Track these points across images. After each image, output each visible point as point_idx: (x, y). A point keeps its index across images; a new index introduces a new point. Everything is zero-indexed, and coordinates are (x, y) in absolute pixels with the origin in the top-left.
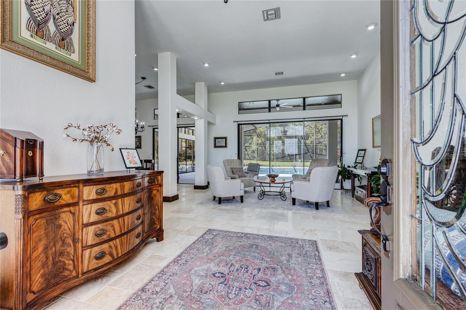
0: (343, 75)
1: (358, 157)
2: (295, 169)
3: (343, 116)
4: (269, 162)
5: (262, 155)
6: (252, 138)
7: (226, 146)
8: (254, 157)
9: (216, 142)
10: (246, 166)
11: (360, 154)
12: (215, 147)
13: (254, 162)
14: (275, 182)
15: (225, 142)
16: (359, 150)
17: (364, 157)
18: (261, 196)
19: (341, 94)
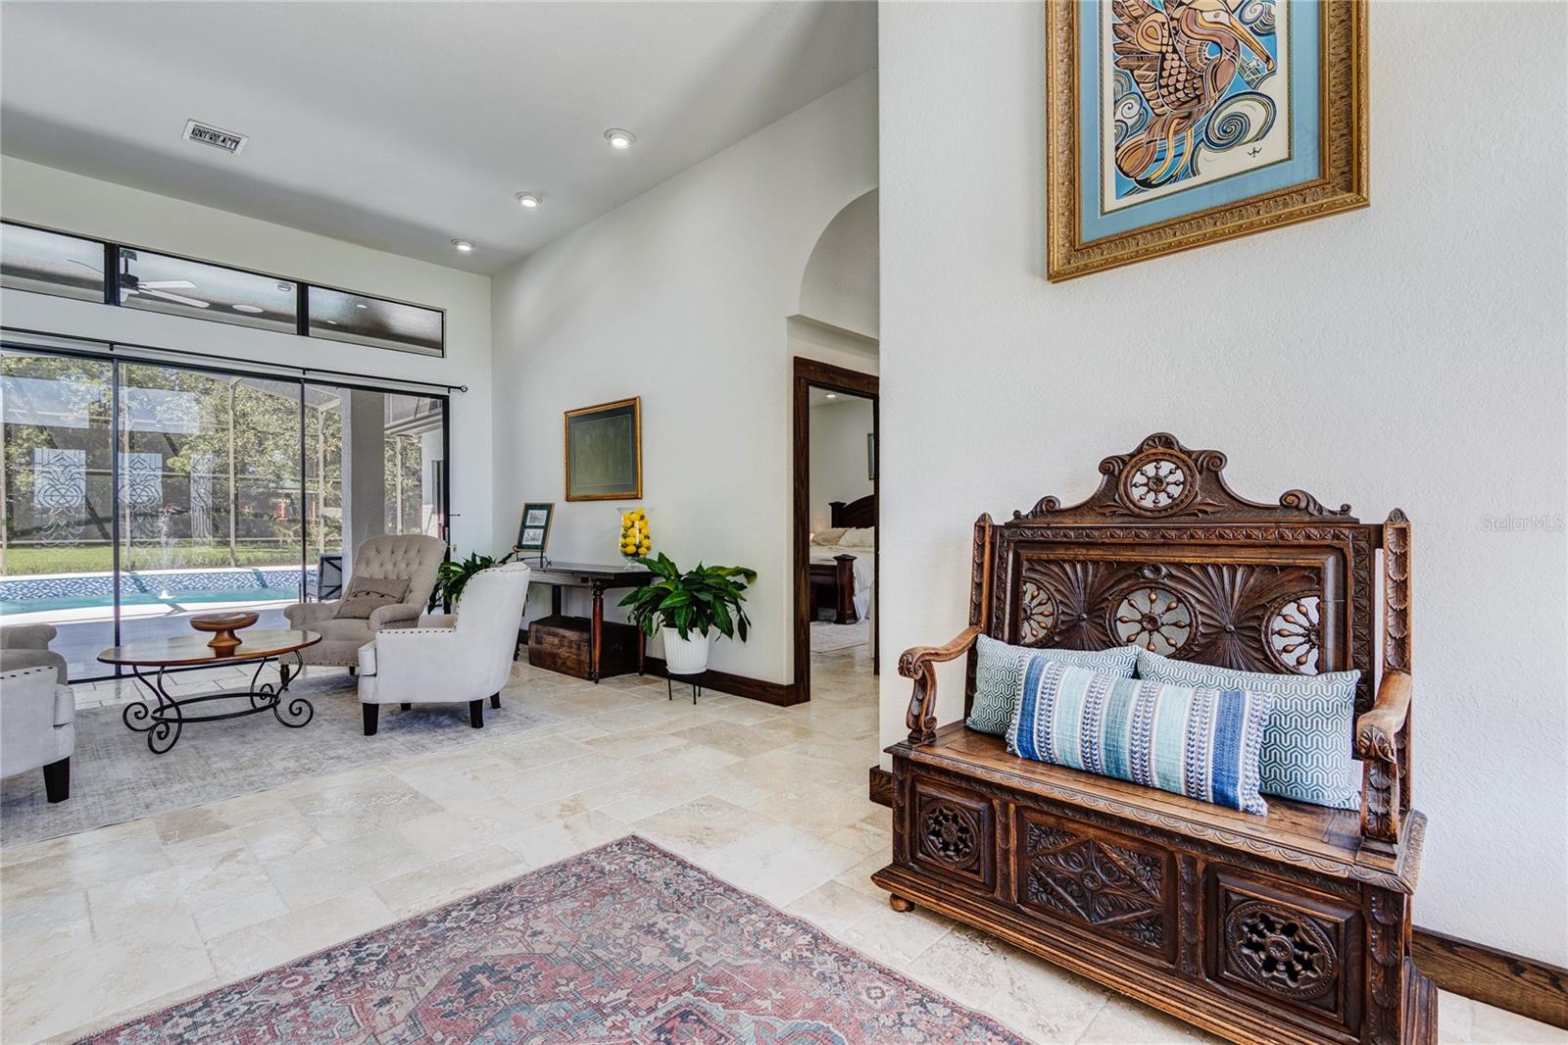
0: (464, 248)
1: (526, 530)
3: (450, 387)
4: (110, 550)
11: (534, 518)
14: (240, 651)
16: (529, 507)
17: (546, 528)
18: (163, 735)
19: (441, 311)
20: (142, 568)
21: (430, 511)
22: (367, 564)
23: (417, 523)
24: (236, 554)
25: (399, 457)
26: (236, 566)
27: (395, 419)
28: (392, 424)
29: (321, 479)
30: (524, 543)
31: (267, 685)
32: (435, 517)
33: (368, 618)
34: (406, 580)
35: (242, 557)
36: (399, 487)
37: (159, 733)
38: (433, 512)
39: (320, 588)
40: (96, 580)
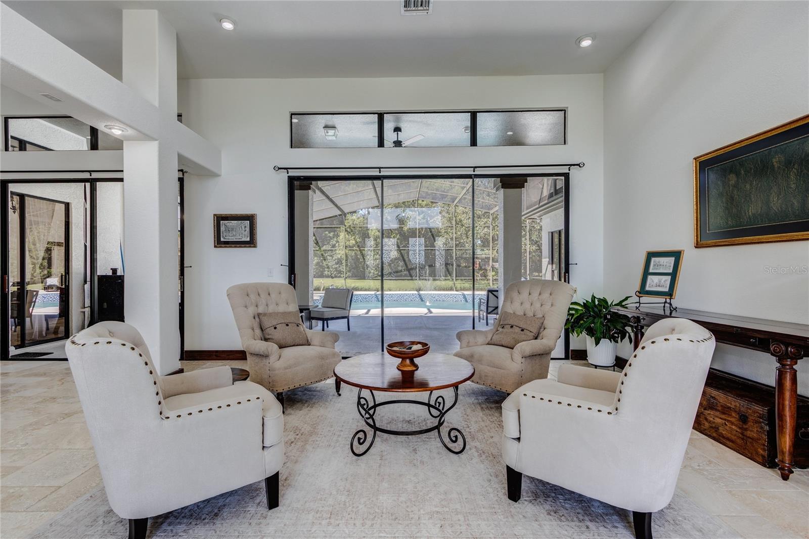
0: (587, 43)
1: (650, 277)
2: (420, 295)
3: (570, 166)
5: (357, 267)
6: (338, 236)
7: (251, 243)
8: (340, 272)
9: (222, 229)
10: (323, 290)
11: (658, 265)
12: (220, 243)
13: (339, 283)
15: (248, 229)
16: (651, 255)
17: (674, 275)
18: (361, 441)
19: (564, 109)
20: (422, 290)
21: (547, 263)
22: (511, 302)
23: (539, 270)
24: (456, 285)
25: (528, 234)
26: (456, 291)
27: (527, 209)
28: (525, 212)
29: (491, 248)
30: (647, 288)
31: (441, 397)
32: (550, 266)
33: (513, 349)
34: (540, 318)
35: (458, 286)
36: (528, 250)
37: (359, 439)
38: (549, 263)
39: (487, 307)
40: (407, 295)
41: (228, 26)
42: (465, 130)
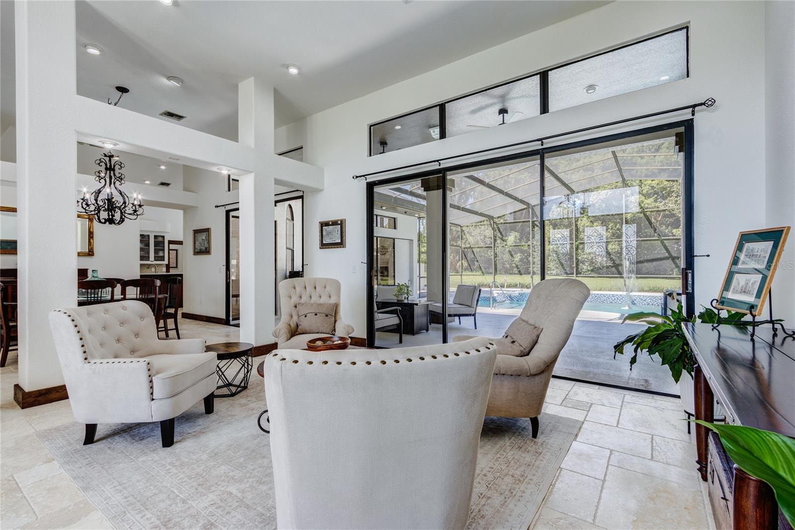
1: (736, 277)
7: (341, 244)
9: (324, 233)
11: (750, 255)
12: (322, 245)
15: (340, 232)
16: (744, 239)
19: (685, 26)
30: (730, 295)
41: (293, 71)
42: (587, 91)
